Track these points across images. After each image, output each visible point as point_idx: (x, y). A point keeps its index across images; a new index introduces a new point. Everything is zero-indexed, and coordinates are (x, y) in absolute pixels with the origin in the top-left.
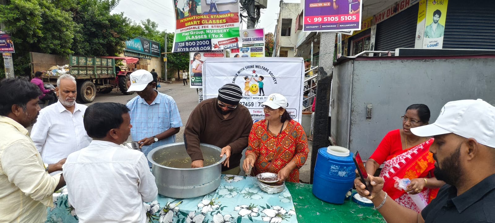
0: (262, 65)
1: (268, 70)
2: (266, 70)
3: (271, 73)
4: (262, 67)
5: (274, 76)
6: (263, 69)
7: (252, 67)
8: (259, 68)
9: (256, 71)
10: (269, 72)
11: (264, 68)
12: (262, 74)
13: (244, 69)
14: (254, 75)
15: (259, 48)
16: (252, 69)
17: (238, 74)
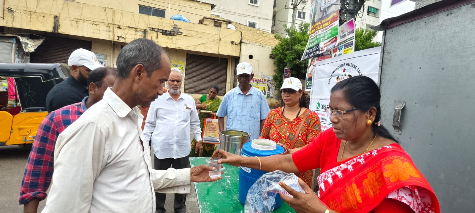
0: (351, 61)
1: (356, 68)
2: (354, 67)
3: (359, 70)
4: (352, 64)
5: (362, 74)
6: (351, 66)
7: (343, 65)
8: (348, 66)
9: (345, 70)
10: (357, 69)
11: (353, 65)
12: (350, 72)
13: (337, 69)
14: (344, 74)
15: (350, 42)
16: (343, 68)
17: (332, 75)
